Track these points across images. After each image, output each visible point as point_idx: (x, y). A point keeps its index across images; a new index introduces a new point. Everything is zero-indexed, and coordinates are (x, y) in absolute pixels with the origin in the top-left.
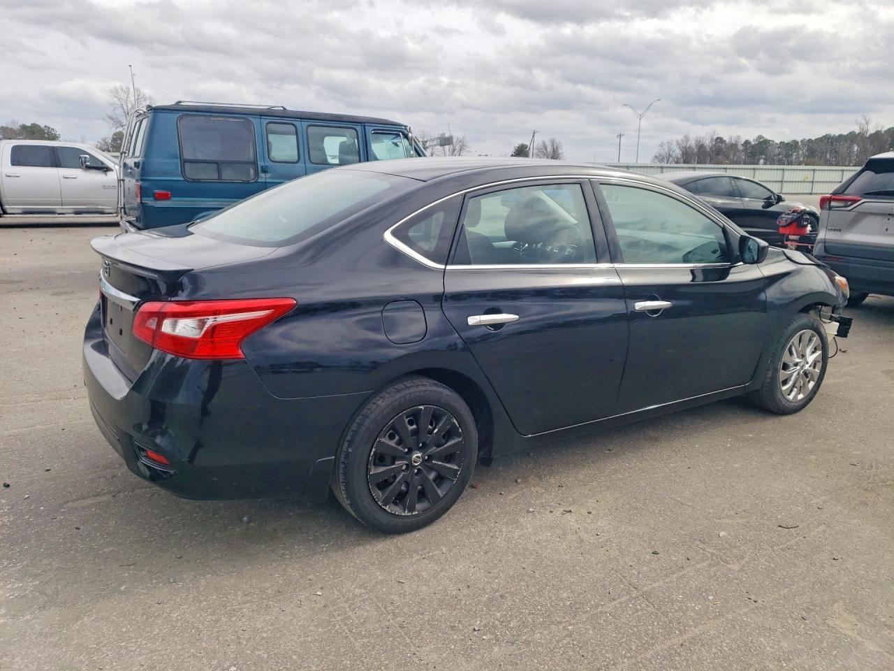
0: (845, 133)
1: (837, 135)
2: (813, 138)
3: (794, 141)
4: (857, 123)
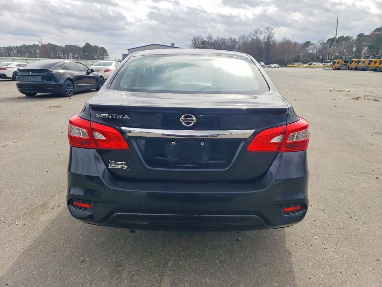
0: (32, 44)
1: (28, 45)
2: (19, 46)
3: (10, 47)
4: (38, 41)
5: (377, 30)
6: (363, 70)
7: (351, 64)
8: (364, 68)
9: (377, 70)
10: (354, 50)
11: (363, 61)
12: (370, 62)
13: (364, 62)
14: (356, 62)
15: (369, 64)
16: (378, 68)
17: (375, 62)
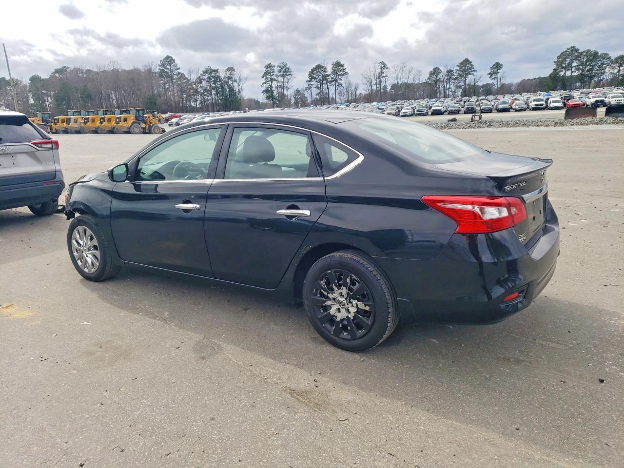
5: (57, 71)
6: (78, 132)
7: (55, 124)
8: (78, 129)
9: (99, 132)
10: (32, 101)
11: (74, 120)
12: (86, 121)
13: (76, 121)
14: (63, 121)
15: (85, 123)
16: (100, 129)
17: (93, 120)
